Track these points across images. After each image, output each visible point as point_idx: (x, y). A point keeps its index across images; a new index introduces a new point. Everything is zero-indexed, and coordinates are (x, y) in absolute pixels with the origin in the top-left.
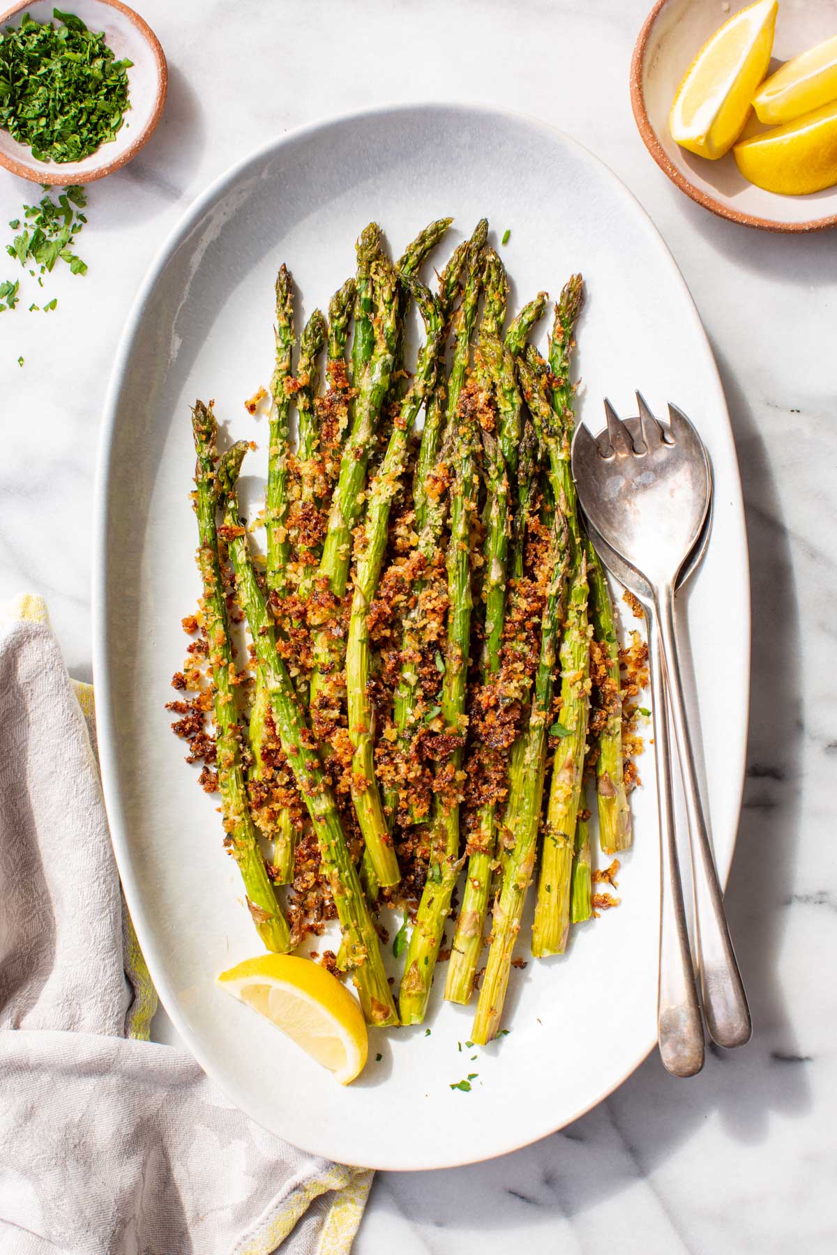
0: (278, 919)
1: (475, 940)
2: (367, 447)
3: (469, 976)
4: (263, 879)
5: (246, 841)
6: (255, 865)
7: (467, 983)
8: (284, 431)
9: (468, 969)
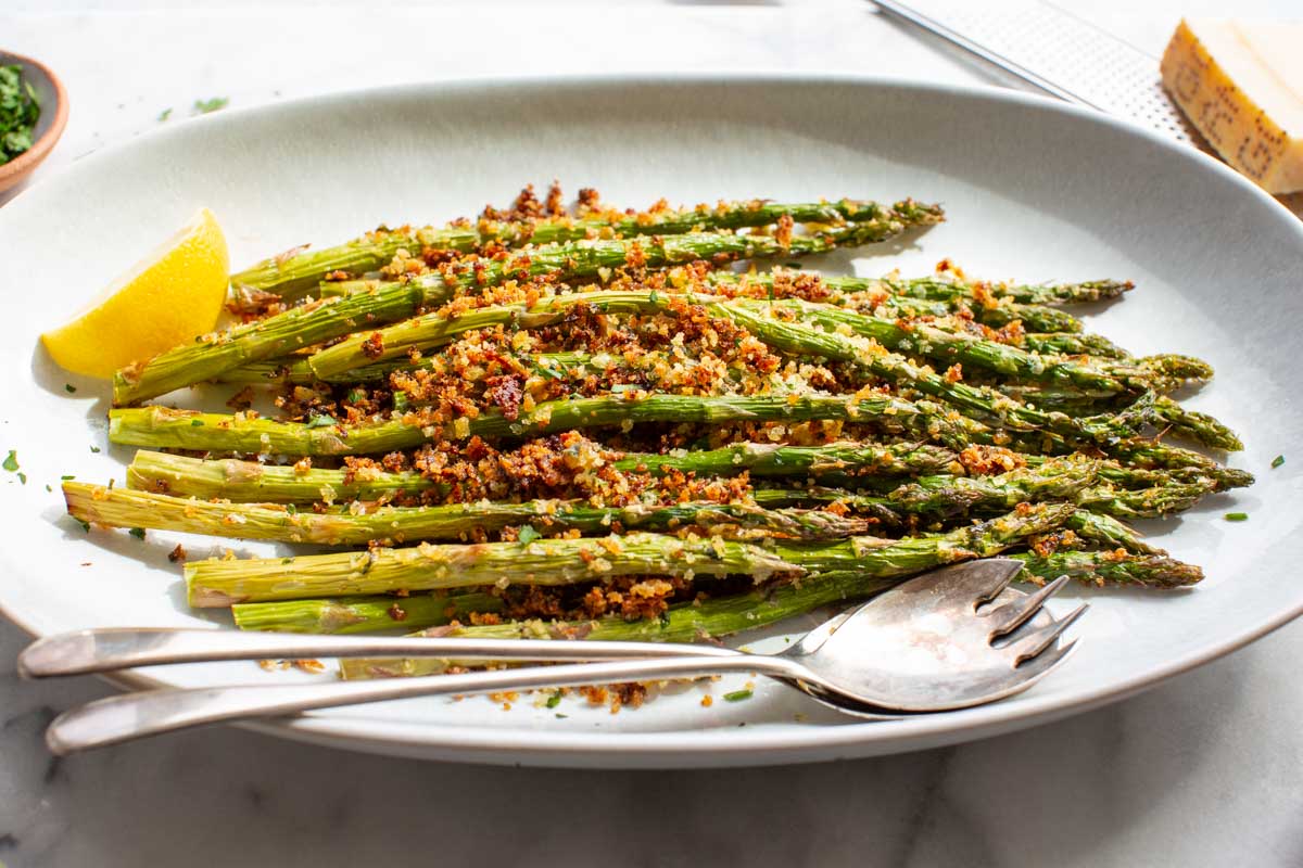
0: (277, 277)
1: (221, 477)
2: (915, 336)
3: (169, 472)
4: (331, 262)
5: (382, 244)
6: (349, 253)
7: (161, 470)
8: (921, 289)
9: (179, 471)
